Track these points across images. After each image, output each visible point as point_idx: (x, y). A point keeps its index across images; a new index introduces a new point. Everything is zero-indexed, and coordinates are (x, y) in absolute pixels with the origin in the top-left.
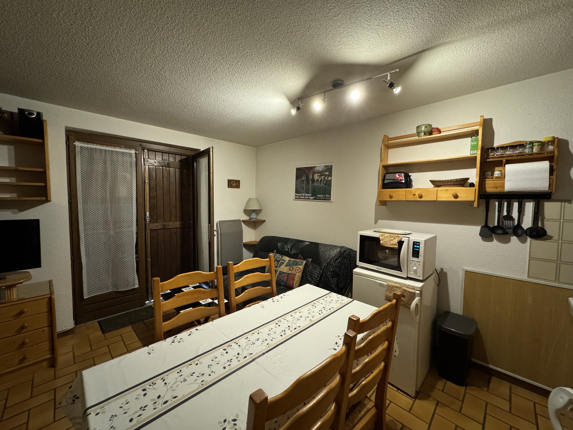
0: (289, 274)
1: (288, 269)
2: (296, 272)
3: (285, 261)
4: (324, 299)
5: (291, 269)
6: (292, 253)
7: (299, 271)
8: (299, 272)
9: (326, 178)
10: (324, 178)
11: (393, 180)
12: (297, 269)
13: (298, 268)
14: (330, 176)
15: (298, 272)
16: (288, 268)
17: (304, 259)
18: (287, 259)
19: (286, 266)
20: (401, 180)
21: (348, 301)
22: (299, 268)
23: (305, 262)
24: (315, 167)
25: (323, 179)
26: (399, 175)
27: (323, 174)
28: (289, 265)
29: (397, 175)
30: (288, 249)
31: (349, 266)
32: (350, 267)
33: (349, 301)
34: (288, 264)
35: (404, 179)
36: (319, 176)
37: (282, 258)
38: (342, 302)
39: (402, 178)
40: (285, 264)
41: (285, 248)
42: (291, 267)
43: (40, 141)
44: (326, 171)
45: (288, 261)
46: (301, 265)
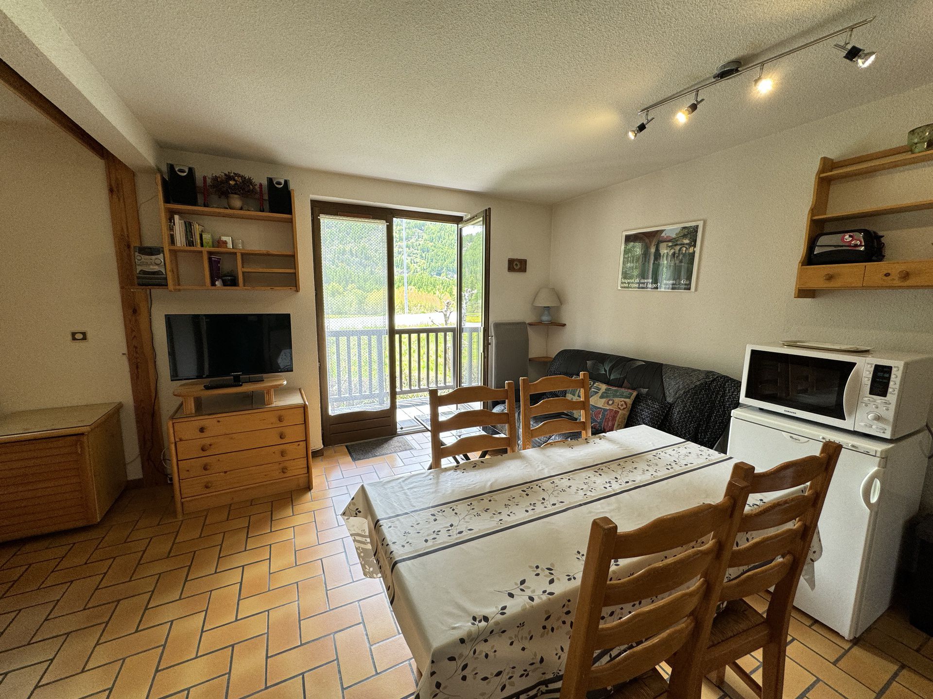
0: (605, 410)
1: (604, 403)
2: (620, 408)
3: (599, 389)
4: (676, 449)
5: (611, 402)
6: (612, 377)
7: (625, 406)
8: (624, 408)
9: (684, 249)
10: (680, 250)
11: (835, 246)
12: (620, 403)
13: (623, 403)
14: (693, 246)
15: (622, 408)
16: (604, 400)
17: (634, 389)
18: (604, 387)
19: (602, 397)
20: (856, 246)
21: (719, 458)
22: (625, 402)
23: (635, 394)
24: (662, 231)
25: (677, 252)
26: (850, 236)
27: (679, 243)
28: (607, 397)
29: (847, 237)
30: (605, 371)
31: (720, 406)
32: (724, 408)
33: (722, 457)
34: (605, 395)
35: (863, 244)
36: (669, 247)
37: (594, 384)
38: (708, 457)
39: (858, 243)
40: (600, 394)
41: (599, 369)
42: (609, 400)
43: (289, 216)
44: (685, 236)
45: (606, 390)
46: (629, 398)
